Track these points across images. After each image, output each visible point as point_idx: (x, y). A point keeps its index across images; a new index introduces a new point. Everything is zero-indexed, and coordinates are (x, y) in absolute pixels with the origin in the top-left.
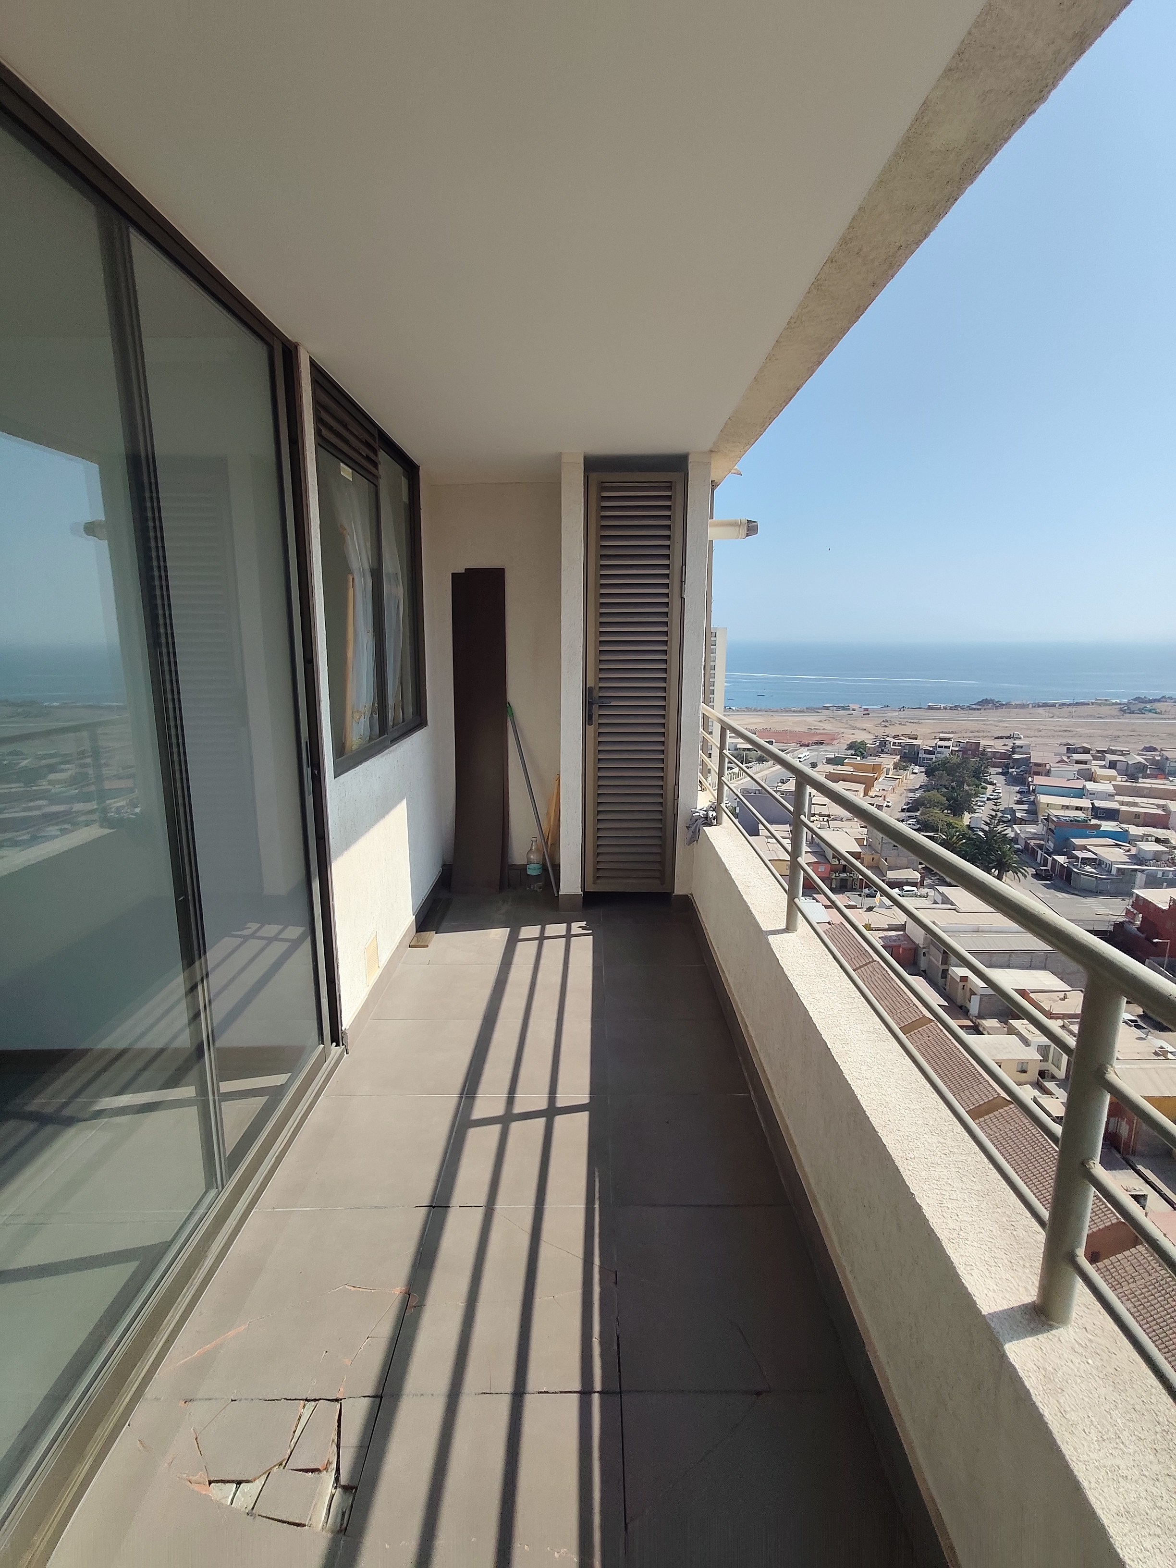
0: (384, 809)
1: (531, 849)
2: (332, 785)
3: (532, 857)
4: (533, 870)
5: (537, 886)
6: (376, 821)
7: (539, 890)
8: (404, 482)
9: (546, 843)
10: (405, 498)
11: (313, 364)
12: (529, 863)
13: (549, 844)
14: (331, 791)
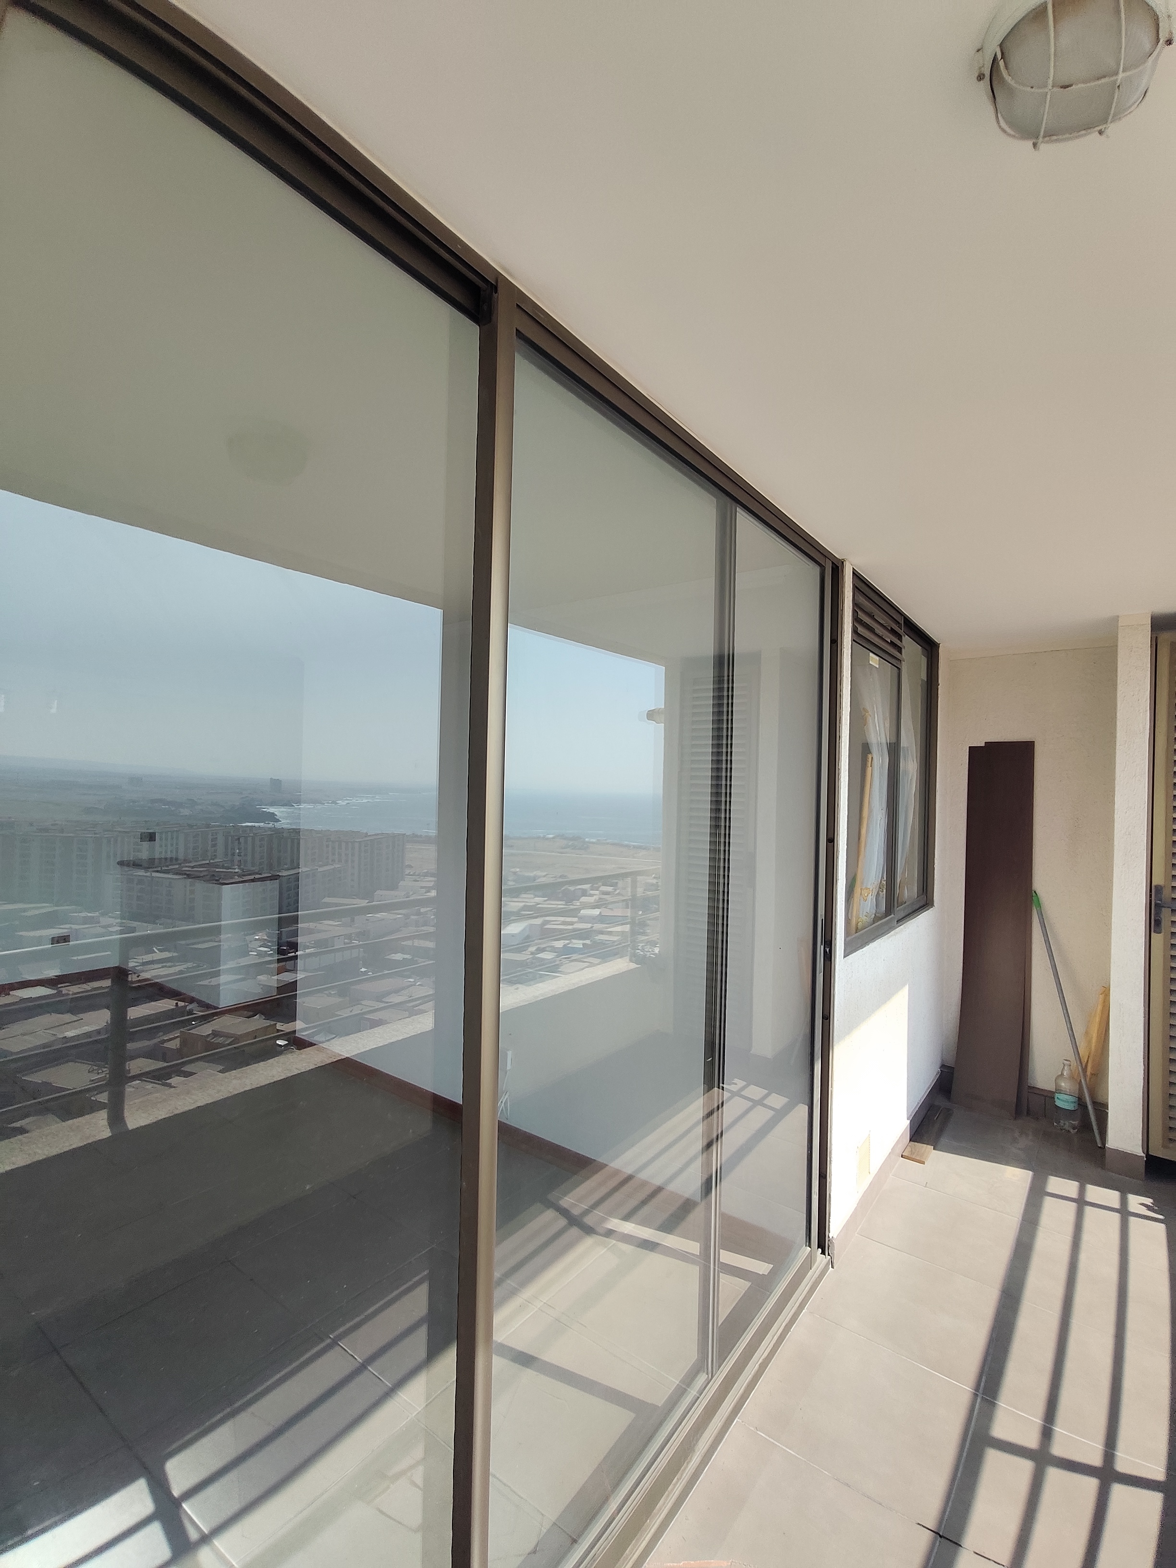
0: (886, 995)
1: (1062, 1074)
2: (841, 964)
3: (1063, 1084)
4: (1064, 1102)
5: (1067, 1124)
6: (878, 1006)
7: (1072, 1131)
8: (924, 661)
9: (1085, 1070)
10: (924, 676)
11: (855, 574)
12: (1059, 1091)
13: (1088, 1073)
14: (839, 970)
